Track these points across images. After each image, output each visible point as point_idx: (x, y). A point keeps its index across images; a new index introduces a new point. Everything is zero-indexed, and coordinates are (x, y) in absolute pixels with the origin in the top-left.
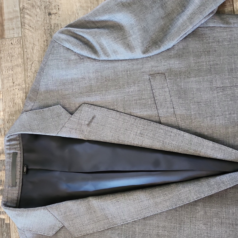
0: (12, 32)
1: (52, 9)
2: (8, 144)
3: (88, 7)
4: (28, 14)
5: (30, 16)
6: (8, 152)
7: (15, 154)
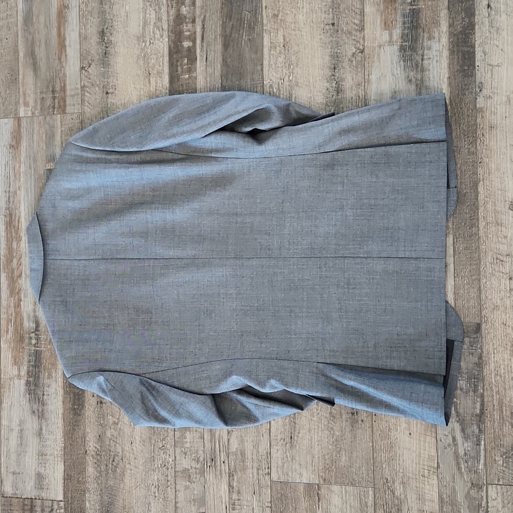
0: (72, 107)
1: (109, 89)
3: (141, 89)
4: (88, 92)
5: (90, 94)
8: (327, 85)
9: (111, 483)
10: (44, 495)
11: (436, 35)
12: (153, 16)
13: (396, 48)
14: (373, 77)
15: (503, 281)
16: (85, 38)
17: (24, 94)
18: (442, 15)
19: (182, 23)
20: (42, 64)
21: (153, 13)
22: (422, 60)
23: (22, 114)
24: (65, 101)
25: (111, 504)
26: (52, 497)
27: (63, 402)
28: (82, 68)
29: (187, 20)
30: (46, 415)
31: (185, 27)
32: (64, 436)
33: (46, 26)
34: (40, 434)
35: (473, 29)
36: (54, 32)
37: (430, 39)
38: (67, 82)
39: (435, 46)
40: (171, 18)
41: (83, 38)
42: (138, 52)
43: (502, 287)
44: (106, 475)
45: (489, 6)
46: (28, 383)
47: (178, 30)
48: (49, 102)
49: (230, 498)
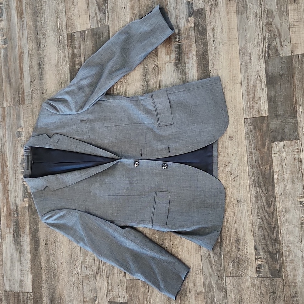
0: (28, 101)
1: (44, 91)
2: (25, 151)
3: (58, 90)
4: (34, 93)
6: (25, 154)
7: (28, 156)
8: (142, 83)
9: (53, 283)
10: (23, 290)
11: (191, 56)
12: (62, 55)
13: (173, 63)
14: (163, 79)
15: (228, 175)
16: (32, 67)
17: (6, 96)
18: (193, 46)
19: (75, 57)
20: (13, 81)
21: (62, 53)
22: (185, 69)
23: (5, 106)
24: (24, 98)
25: (54, 293)
26: (27, 291)
27: (30, 245)
28: (31, 82)
29: (77, 56)
30: (23, 251)
31: (76, 59)
32: (31, 261)
33: (14, 63)
34: (20, 260)
35: (207, 52)
36: (18, 65)
37: (188, 58)
38: (25, 89)
39: (191, 62)
40: (70, 55)
41: (31, 67)
42: (56, 73)
43: (227, 178)
44: (51, 279)
45: (214, 41)
46: (14, 236)
47: (73, 60)
48: (17, 99)
49: (108, 288)
